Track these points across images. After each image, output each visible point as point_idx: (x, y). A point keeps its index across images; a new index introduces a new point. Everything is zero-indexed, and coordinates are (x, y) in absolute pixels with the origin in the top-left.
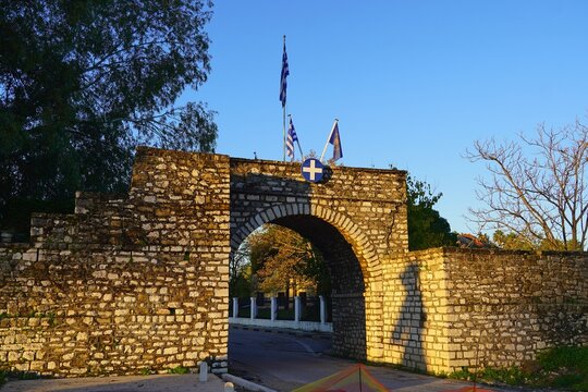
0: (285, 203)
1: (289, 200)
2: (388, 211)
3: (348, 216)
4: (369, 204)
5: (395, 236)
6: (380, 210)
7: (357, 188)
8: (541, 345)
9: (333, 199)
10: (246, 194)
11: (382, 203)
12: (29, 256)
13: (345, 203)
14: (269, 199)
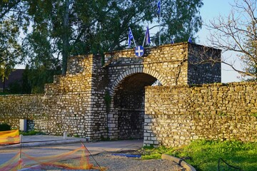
0: (130, 68)
1: (132, 66)
2: (176, 66)
3: (156, 71)
4: (166, 63)
5: (180, 78)
6: (172, 66)
7: (162, 56)
8: (196, 137)
9: (149, 64)
10: (117, 67)
11: (173, 62)
12: (44, 98)
13: (155, 64)
14: (125, 67)
